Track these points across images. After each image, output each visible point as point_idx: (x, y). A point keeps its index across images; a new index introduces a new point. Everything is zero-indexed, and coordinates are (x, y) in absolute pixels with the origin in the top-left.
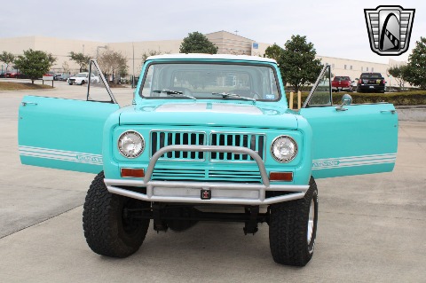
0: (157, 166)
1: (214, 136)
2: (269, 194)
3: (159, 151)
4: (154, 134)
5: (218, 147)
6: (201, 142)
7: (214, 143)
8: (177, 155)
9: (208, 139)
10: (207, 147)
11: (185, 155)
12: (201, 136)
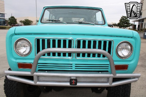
0: (40, 62)
1: (79, 42)
2: (115, 80)
3: (42, 51)
4: (38, 40)
5: (81, 50)
6: (70, 46)
7: (79, 47)
8: (54, 54)
9: (74, 44)
10: (74, 49)
11: (59, 54)
12: (70, 41)
